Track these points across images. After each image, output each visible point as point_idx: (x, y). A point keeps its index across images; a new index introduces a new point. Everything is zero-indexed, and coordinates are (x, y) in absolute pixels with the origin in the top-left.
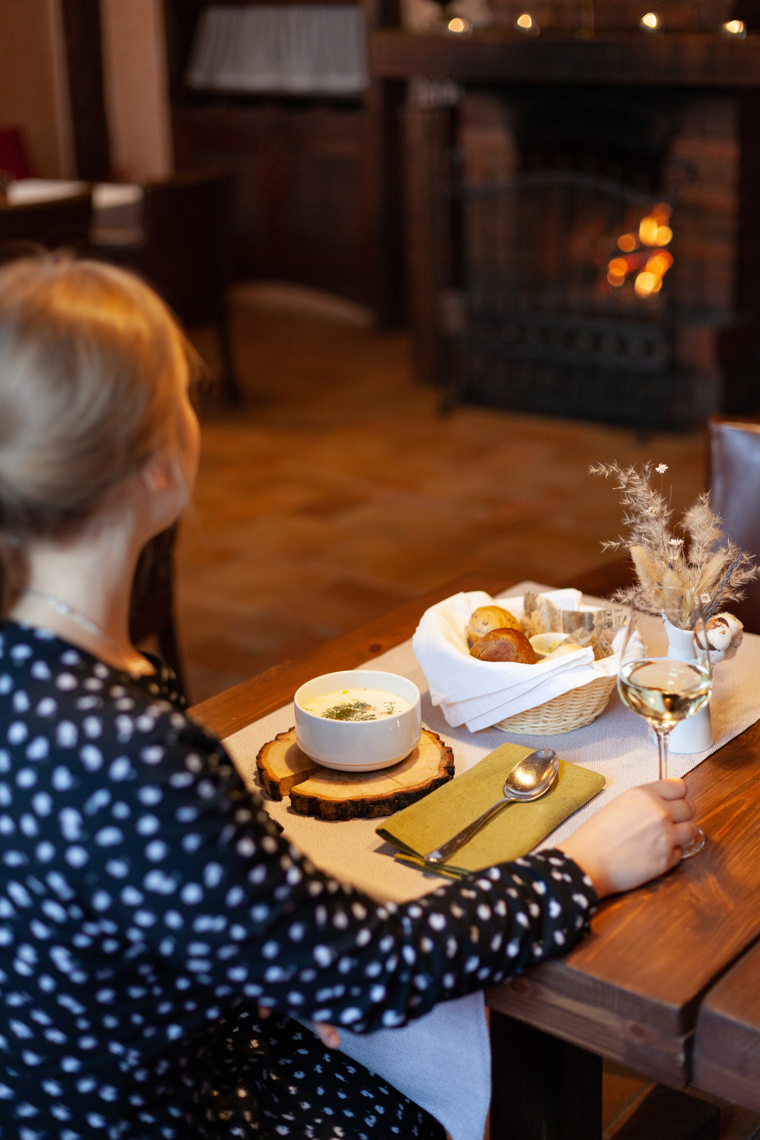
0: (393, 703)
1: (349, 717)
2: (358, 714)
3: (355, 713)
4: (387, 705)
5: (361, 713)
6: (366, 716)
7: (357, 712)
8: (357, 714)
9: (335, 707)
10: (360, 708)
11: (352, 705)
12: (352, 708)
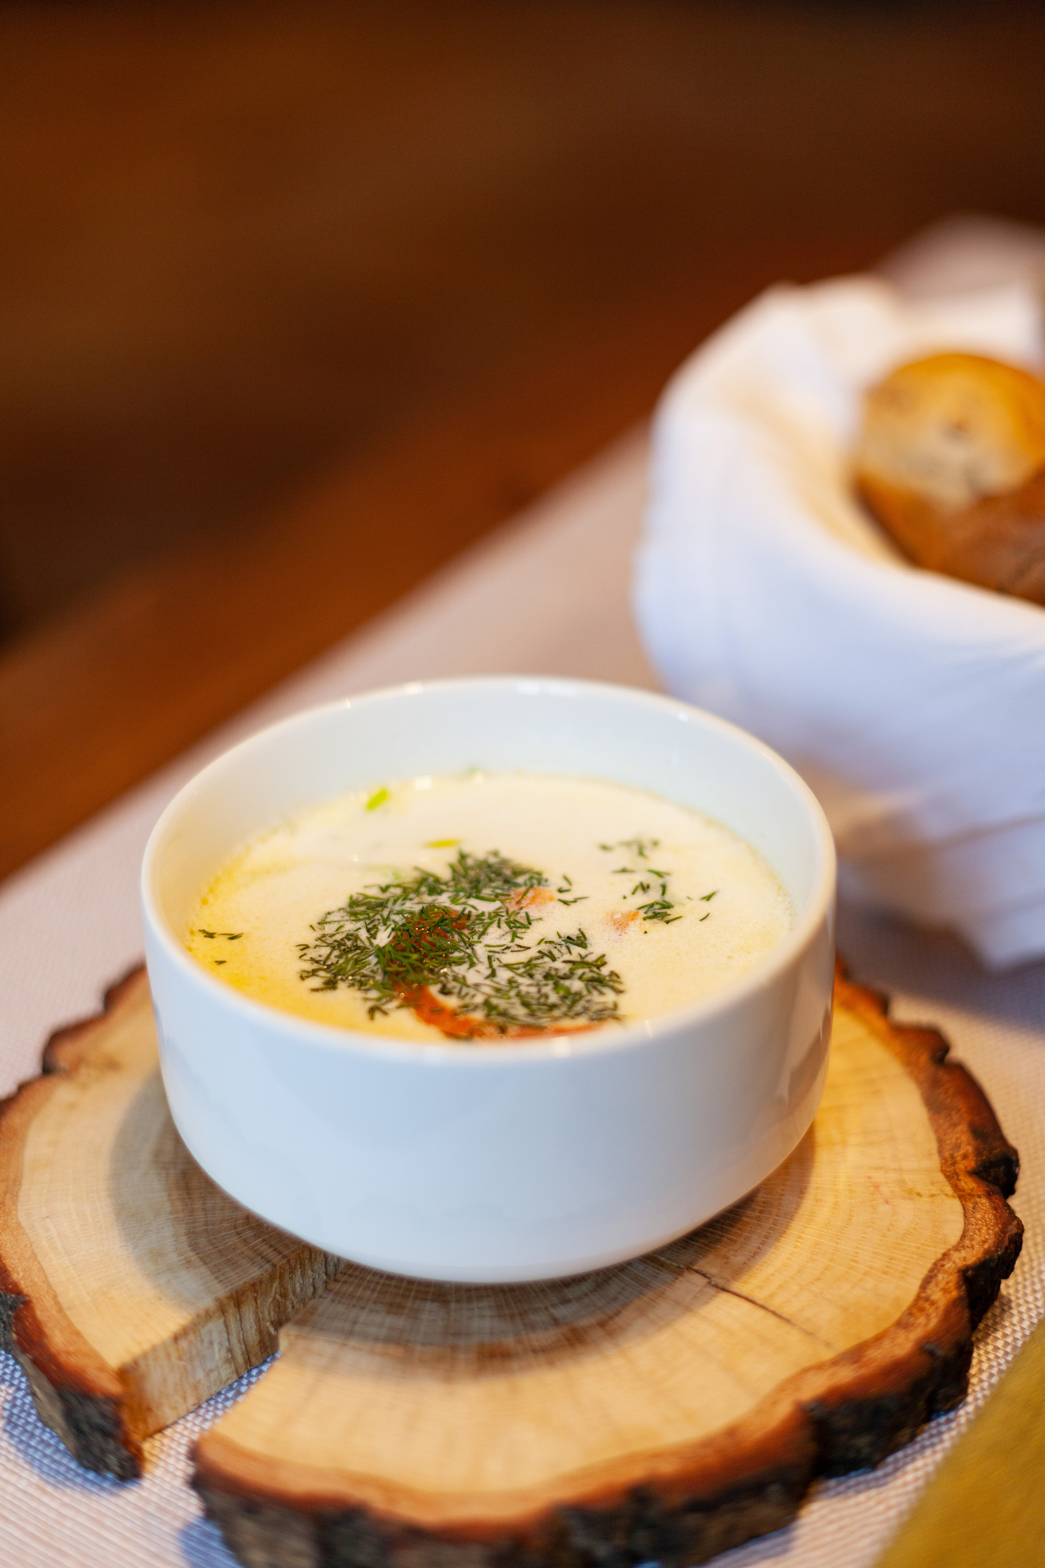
0: (646, 842)
1: (456, 969)
2: (495, 936)
3: (473, 932)
4: (623, 857)
5: (504, 927)
6: (544, 947)
7: (485, 922)
8: (487, 939)
9: (353, 903)
10: (486, 892)
11: (437, 880)
12: (444, 900)
